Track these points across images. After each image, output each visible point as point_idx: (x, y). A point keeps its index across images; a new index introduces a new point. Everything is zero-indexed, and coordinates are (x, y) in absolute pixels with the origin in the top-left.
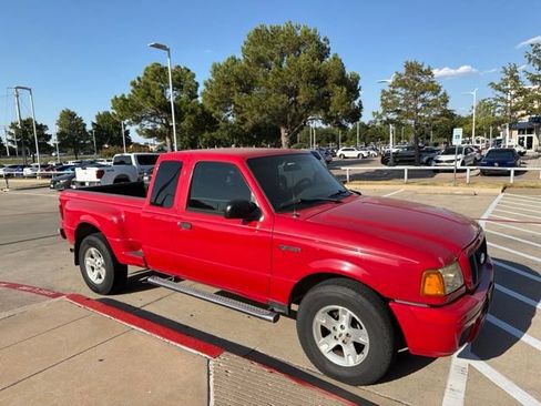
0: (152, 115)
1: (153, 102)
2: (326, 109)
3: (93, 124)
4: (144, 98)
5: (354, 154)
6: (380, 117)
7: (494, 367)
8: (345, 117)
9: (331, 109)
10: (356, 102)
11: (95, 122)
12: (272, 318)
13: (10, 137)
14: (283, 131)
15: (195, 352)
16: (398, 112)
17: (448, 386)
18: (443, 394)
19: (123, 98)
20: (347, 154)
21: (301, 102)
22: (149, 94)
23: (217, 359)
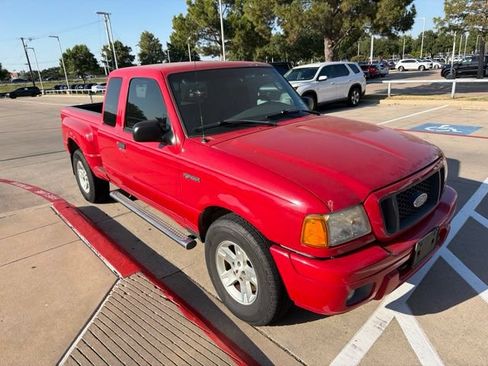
0: (208, 33)
1: (206, 20)
2: (372, 17)
3: (168, 44)
4: (198, 16)
5: (414, 66)
6: (442, 23)
7: (423, 325)
8: (395, 24)
9: (378, 16)
10: (409, 8)
11: (170, 42)
12: (186, 245)
13: (103, 59)
14: (326, 42)
15: (113, 269)
16: (464, 16)
17: (352, 342)
18: (340, 351)
19: (181, 18)
20: (407, 66)
21: (345, 10)
22: (203, 12)
23: (126, 279)
